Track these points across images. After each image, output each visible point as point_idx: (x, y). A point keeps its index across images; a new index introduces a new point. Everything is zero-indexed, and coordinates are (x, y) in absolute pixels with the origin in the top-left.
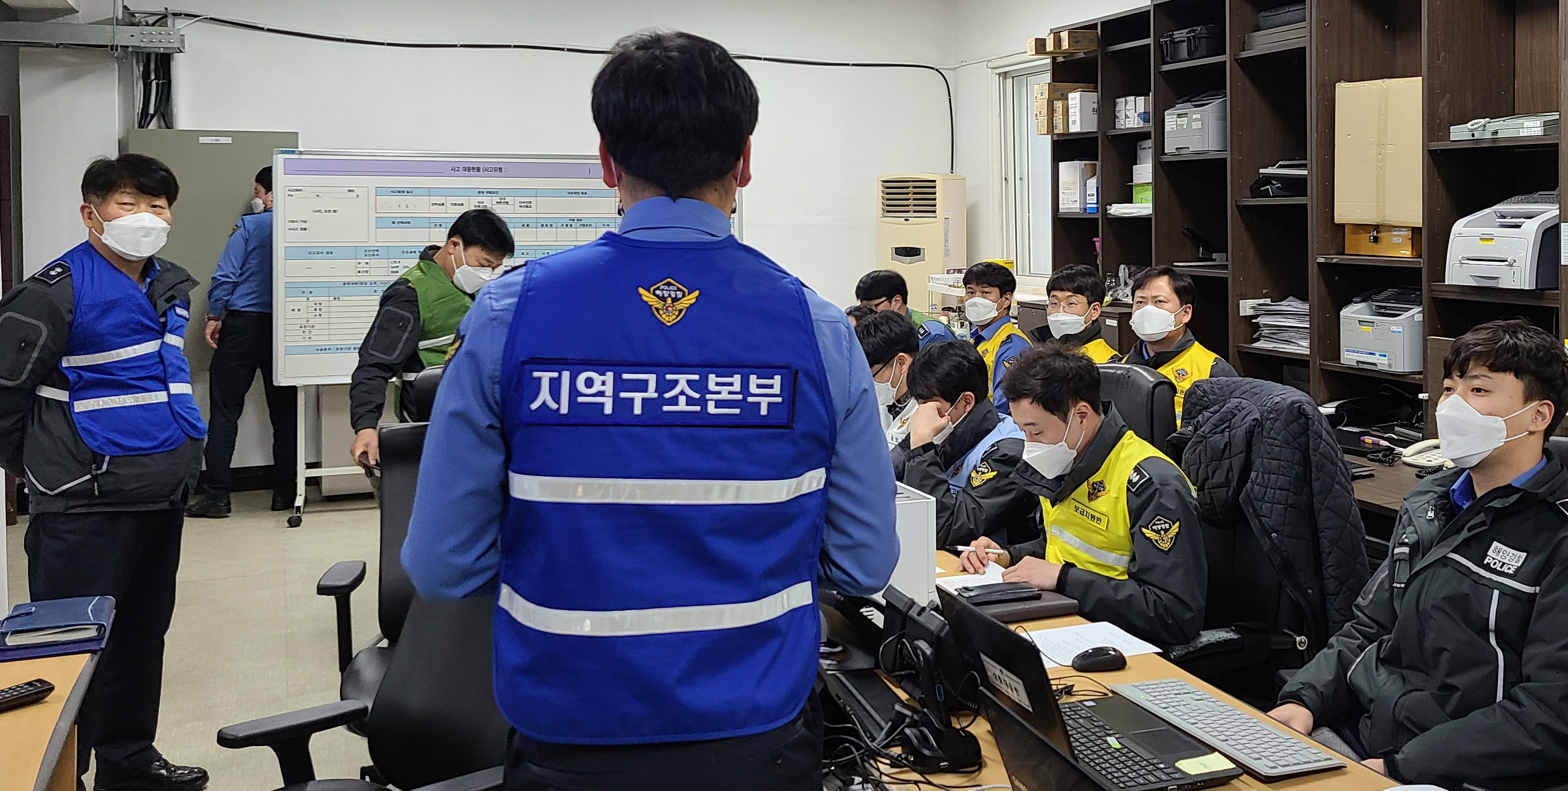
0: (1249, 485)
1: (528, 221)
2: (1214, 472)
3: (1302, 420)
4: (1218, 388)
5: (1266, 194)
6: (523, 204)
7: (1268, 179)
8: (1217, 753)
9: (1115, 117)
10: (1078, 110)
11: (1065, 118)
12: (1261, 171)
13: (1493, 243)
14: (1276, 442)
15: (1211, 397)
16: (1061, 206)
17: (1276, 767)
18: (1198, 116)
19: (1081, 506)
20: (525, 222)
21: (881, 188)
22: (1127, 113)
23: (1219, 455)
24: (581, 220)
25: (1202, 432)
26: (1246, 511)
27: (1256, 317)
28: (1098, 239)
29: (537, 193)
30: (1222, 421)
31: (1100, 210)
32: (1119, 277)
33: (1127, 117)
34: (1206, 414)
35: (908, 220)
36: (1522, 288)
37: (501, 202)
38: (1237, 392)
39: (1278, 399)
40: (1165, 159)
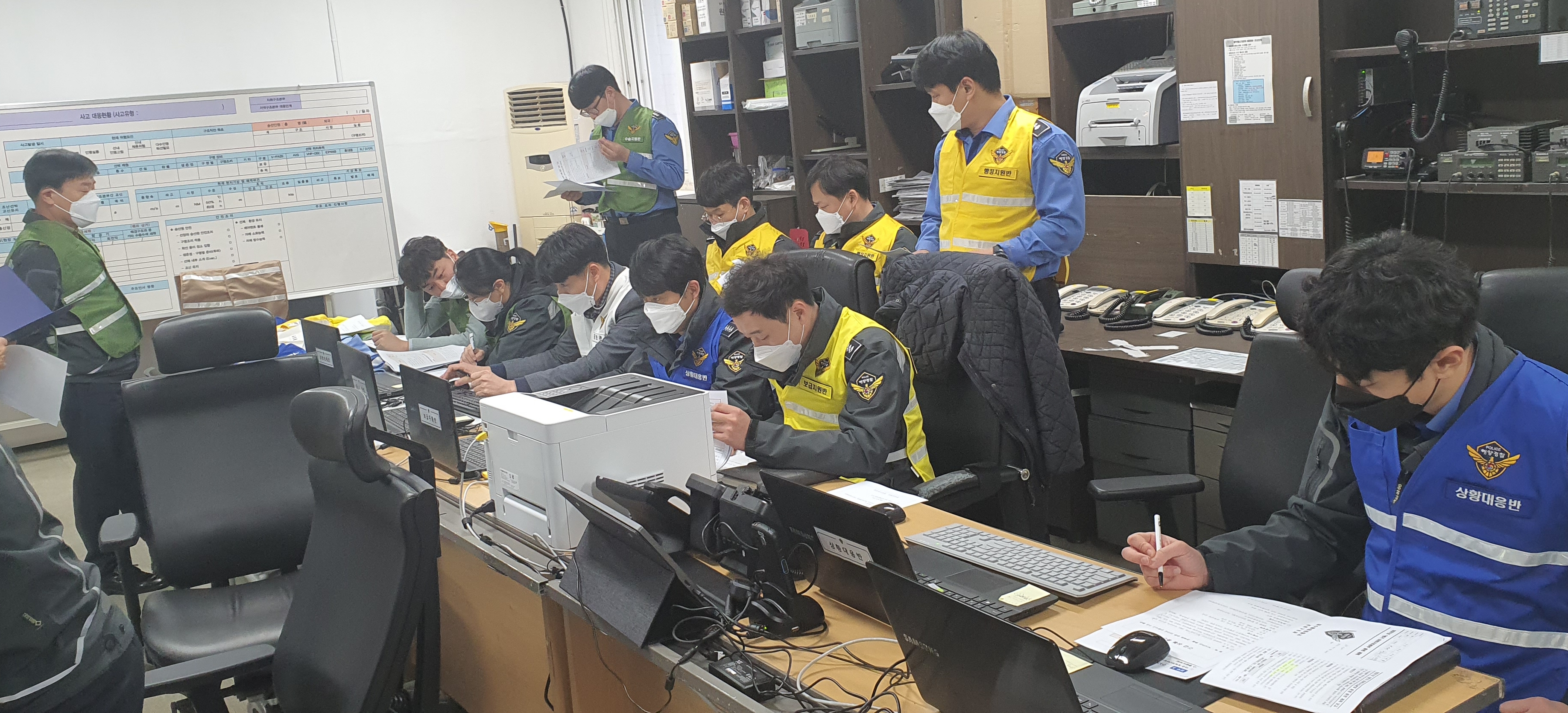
0: (965, 345)
1: (168, 162)
2: (930, 338)
3: (1010, 282)
4: (920, 263)
5: (897, 80)
6: (159, 146)
7: (898, 65)
8: (1029, 585)
9: (741, 16)
10: (706, 12)
11: (695, 21)
12: (893, 58)
13: (1119, 106)
14: (987, 304)
15: (914, 271)
16: (696, 105)
17: (1083, 590)
18: (827, 10)
19: (809, 381)
20: (165, 164)
21: (508, 100)
22: (753, 11)
23: (933, 322)
24: (221, 157)
25: (915, 303)
26: (965, 367)
27: (895, 192)
28: (736, 134)
29: (173, 133)
30: (932, 291)
31: (736, 106)
32: (759, 167)
33: (753, 15)
34: (913, 287)
35: (539, 129)
36: (1147, 144)
37: (137, 146)
38: (940, 265)
39: (985, 267)
40: (797, 53)
